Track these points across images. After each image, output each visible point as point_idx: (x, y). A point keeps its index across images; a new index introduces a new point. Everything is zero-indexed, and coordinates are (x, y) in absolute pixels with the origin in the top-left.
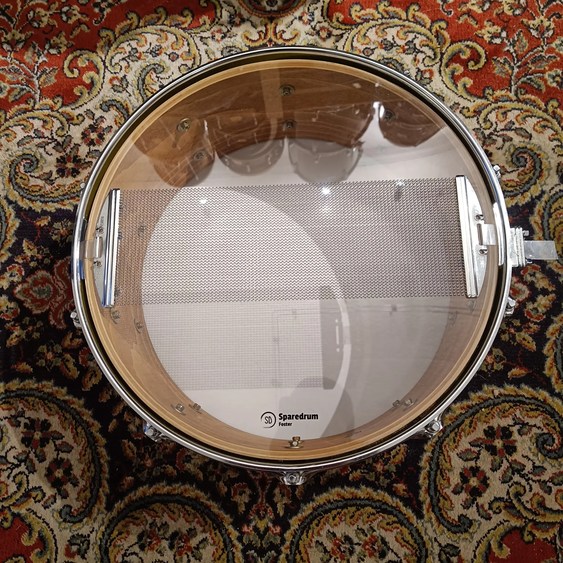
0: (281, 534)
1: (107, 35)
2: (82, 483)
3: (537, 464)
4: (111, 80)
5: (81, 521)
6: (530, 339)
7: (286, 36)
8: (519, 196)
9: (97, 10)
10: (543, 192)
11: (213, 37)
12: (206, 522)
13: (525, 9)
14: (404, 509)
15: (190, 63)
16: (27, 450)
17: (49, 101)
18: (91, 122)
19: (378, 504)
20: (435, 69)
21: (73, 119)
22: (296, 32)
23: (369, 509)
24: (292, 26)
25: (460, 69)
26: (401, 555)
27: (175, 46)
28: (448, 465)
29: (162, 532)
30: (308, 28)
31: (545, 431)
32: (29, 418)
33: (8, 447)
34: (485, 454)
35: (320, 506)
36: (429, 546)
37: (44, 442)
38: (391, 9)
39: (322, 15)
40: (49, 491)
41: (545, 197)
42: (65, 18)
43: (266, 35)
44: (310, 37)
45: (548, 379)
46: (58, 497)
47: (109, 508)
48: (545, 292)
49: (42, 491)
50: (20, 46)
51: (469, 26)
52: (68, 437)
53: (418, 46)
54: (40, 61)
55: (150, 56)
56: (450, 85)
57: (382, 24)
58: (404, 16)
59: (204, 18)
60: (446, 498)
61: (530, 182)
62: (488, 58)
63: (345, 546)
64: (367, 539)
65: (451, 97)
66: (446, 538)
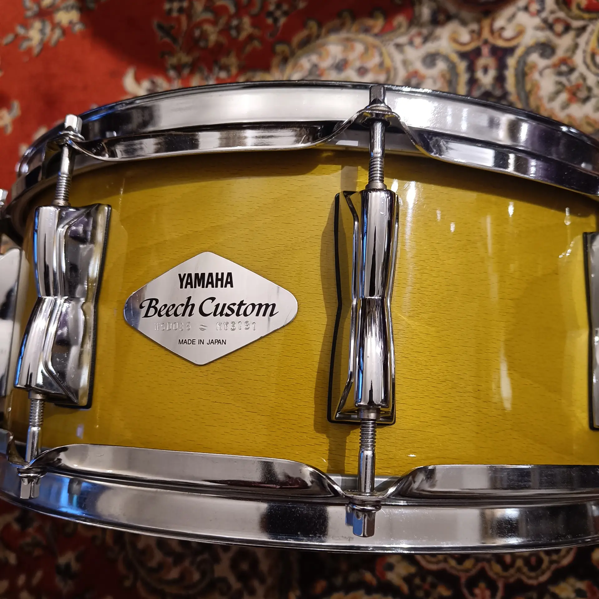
1: (283, 51)
7: (508, 33)
9: (270, 21)
11: (411, 43)
15: (382, 79)
22: (519, 28)
24: (515, 21)
27: (364, 57)
30: (537, 21)
39: (556, 3)
40: (236, 585)
42: (234, 34)
43: (480, 34)
44: (540, 34)
50: (186, 71)
59: (400, 20)
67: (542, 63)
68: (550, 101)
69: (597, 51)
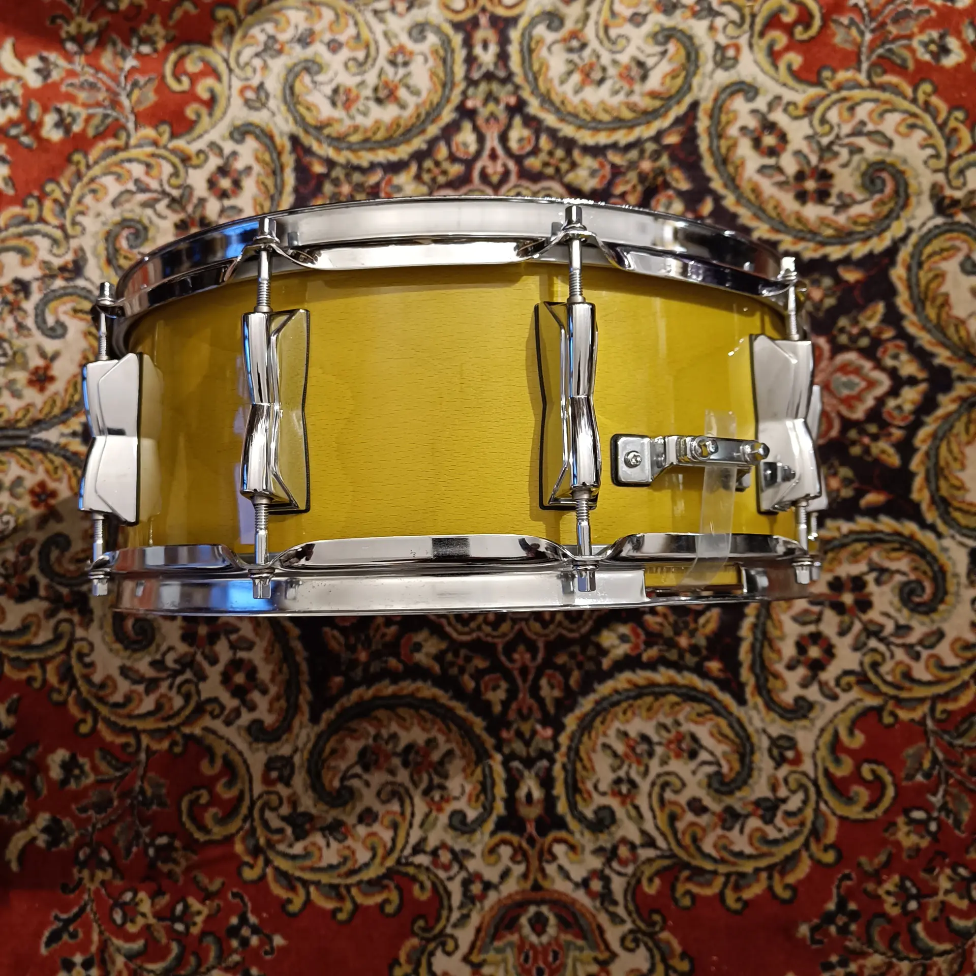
0: (554, 738)
1: (227, 18)
2: (273, 690)
3: (902, 622)
4: (242, 91)
5: (278, 739)
6: (891, 451)
8: (874, 240)
10: (910, 231)
11: (393, 9)
12: (450, 730)
14: (720, 695)
15: (361, 55)
16: (192, 650)
17: (148, 132)
18: (220, 162)
19: (684, 690)
20: (743, 41)
21: (190, 159)
23: (673, 698)
25: (780, 39)
26: (718, 753)
27: (335, 27)
28: (777, 633)
29: (390, 746)
31: (913, 577)
33: (164, 647)
34: (829, 615)
35: (604, 699)
36: (755, 739)
37: (213, 638)
40: (231, 703)
41: (913, 238)
45: (917, 506)
46: (244, 711)
47: (315, 719)
48: (912, 381)
49: (220, 703)
50: (91, 44)
52: (247, 629)
53: (715, 5)
54: (128, 66)
55: (298, 47)
56: (767, 66)
60: (777, 676)
61: (891, 216)
62: (825, 19)
63: (642, 748)
64: (672, 736)
65: (770, 87)
66: (777, 728)
67: (550, 37)
68: (562, 82)
69: (611, 22)
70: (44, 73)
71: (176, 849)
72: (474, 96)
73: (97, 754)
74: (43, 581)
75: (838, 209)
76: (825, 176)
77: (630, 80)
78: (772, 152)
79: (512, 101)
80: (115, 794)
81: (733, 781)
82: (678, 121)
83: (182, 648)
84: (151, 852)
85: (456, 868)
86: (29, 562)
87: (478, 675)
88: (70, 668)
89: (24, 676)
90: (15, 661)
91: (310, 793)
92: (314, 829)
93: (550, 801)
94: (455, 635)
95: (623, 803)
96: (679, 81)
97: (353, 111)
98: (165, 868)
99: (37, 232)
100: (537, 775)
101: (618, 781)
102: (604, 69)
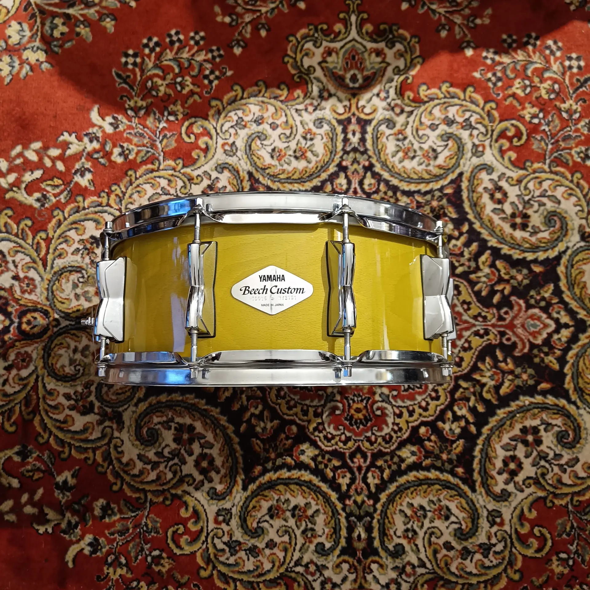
0: (374, 505)
1: (217, 105)
2: (223, 471)
3: (557, 452)
4: (223, 145)
5: (224, 498)
6: (555, 361)
7: (367, 110)
8: (550, 251)
9: (206, 82)
10: (568, 248)
11: (306, 110)
12: (318, 498)
13: (558, 94)
14: (462, 486)
15: (288, 132)
16: (179, 447)
17: (171, 163)
18: (209, 182)
19: (443, 483)
20: (487, 143)
21: (193, 179)
22: (374, 108)
23: (438, 487)
24: (371, 102)
25: (506, 144)
26: (460, 518)
27: (275, 116)
28: (493, 454)
29: (285, 505)
30: (384, 104)
31: (563, 428)
32: (178, 423)
33: (163, 445)
34: (520, 446)
35: (402, 485)
36: (480, 511)
37: (191, 441)
38: (452, 90)
39: (396, 93)
40: (199, 477)
41: (569, 252)
42: (179, 88)
43: (350, 108)
44: (386, 113)
45: (567, 391)
46: (205, 482)
47: (245, 489)
48: (566, 326)
49: (193, 477)
50: (142, 112)
51: (514, 107)
52: (210, 437)
53: (473, 124)
54: (161, 126)
55: (254, 125)
56: (499, 157)
57: (445, 103)
58: (462, 96)
59: (298, 92)
60: (492, 478)
61: (558, 240)
62: (529, 136)
63: (420, 513)
64: (436, 507)
65: (500, 168)
66: (492, 505)
67: (388, 132)
68: (393, 156)
69: (419, 127)
70: (115, 126)
71: (163, 558)
72: (347, 160)
73: (122, 502)
74: (97, 404)
75: (533, 234)
76: (526, 216)
77: (428, 158)
78: (499, 202)
79: (367, 164)
80: (131, 526)
81: (468, 533)
82: (452, 182)
83: (174, 446)
84: (149, 559)
85: (318, 574)
86: (90, 393)
87: (335, 469)
88: (110, 453)
89: (83, 457)
90: (78, 449)
91: (240, 529)
92: (240, 549)
93: (370, 540)
94: (323, 447)
95: (409, 542)
96: (454, 161)
97: (282, 162)
98: (156, 569)
99: (105, 212)
100: (364, 525)
101: (407, 530)
102: (415, 151)
